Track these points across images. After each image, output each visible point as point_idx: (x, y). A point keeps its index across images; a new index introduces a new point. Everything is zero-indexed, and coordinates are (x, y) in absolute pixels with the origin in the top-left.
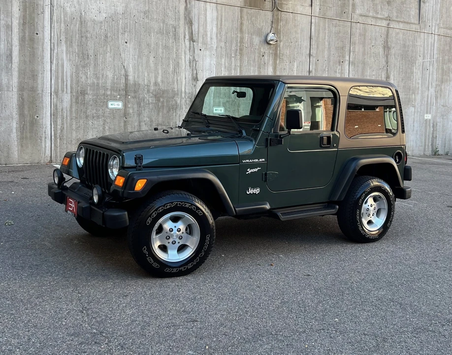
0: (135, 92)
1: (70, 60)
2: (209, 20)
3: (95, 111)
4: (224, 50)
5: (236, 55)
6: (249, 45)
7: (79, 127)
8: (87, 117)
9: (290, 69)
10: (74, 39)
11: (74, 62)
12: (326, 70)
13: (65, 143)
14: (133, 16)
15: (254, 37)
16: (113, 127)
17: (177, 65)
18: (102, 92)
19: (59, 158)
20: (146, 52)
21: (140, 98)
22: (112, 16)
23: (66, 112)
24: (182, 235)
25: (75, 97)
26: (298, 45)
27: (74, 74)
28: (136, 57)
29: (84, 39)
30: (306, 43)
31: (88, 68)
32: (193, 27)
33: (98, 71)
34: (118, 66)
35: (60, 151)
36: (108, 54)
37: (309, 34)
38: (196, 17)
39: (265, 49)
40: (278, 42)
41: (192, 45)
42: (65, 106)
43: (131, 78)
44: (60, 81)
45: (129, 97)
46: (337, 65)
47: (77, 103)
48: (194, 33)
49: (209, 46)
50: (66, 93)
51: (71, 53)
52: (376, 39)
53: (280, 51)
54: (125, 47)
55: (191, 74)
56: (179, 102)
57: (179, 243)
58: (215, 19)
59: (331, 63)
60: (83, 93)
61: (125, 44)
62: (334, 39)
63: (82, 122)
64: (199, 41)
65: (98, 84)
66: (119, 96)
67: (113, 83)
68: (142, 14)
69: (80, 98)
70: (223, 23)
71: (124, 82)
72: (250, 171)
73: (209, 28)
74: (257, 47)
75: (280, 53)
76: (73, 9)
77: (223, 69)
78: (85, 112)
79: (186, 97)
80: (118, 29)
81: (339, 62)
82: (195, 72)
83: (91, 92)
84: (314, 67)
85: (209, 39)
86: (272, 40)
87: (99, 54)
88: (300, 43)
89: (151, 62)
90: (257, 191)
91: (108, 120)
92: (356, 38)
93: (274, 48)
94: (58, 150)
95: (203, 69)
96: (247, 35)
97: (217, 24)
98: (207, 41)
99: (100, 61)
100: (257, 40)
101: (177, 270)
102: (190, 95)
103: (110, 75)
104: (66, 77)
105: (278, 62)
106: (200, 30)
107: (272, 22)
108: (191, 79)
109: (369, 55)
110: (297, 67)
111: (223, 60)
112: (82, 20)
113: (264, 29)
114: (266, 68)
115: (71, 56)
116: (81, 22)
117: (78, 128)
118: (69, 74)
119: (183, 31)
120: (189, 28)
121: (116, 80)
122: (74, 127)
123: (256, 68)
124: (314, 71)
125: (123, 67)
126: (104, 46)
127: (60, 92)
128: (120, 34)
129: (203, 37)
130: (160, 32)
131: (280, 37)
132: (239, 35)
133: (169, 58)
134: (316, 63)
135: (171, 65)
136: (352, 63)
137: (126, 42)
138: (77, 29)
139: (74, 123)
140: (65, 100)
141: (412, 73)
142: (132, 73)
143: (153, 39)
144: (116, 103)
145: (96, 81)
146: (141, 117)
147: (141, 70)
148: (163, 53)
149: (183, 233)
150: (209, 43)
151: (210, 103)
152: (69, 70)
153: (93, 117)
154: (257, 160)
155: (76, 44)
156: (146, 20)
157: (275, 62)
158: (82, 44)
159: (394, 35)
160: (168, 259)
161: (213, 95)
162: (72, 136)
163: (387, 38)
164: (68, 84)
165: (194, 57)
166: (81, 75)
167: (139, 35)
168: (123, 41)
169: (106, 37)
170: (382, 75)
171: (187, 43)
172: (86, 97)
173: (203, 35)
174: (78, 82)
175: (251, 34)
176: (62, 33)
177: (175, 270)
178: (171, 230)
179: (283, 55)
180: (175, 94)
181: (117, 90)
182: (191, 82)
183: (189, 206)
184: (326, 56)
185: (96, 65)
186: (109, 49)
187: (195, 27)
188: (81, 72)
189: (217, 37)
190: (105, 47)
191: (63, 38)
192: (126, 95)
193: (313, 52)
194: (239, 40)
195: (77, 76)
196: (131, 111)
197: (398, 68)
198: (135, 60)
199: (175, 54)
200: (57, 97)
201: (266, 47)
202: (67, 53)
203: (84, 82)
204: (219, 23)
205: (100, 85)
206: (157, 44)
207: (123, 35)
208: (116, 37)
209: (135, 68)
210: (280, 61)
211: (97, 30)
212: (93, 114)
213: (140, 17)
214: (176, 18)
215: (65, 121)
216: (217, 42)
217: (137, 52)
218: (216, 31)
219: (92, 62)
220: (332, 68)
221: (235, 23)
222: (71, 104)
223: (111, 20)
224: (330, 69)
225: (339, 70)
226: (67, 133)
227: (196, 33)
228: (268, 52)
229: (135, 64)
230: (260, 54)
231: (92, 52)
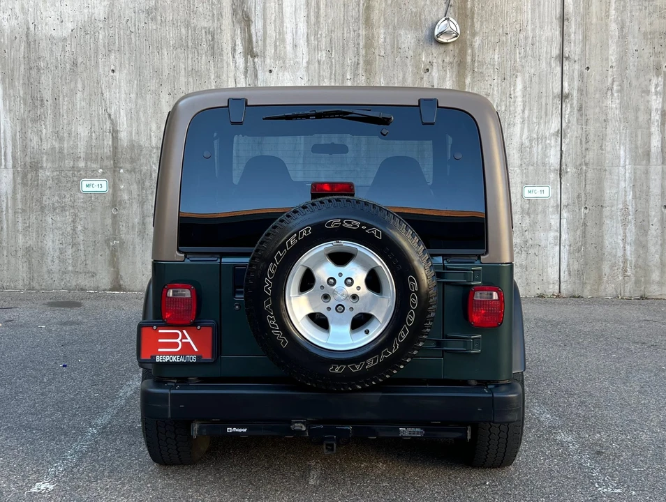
0: (133, 161)
1: (10, 111)
2: (288, 10)
3: (57, 198)
4: (326, 66)
5: (356, 75)
6: (389, 51)
7: (29, 227)
8: (42, 209)
9: (503, 93)
10: (16, 74)
11: (17, 114)
12: (615, 88)
13: (5, 253)
14: (124, 23)
15: (402, 32)
16: (90, 226)
18: (68, 163)
20: (153, 85)
21: (144, 171)
22: (85, 27)
23: (5, 201)
25: (21, 175)
26: (526, 38)
27: (18, 134)
28: (133, 96)
29: (34, 72)
31: (43, 123)
32: (252, 27)
33: (61, 126)
34: (98, 115)
36: (78, 95)
38: (258, 8)
39: (432, 55)
41: (250, 64)
42: (5, 191)
43: (123, 135)
45: (122, 171)
46: (652, 75)
47: (24, 184)
48: (254, 40)
49: (289, 63)
50: (6, 167)
51: (13, 99)
53: (473, 55)
54: (111, 80)
58: (303, 7)
59: (631, 72)
60: (35, 167)
61: (112, 74)
63: (33, 217)
64: (267, 53)
65: (61, 149)
66: (101, 170)
67: (89, 146)
68: (143, 16)
69: (29, 176)
70: (322, 11)
71: (110, 143)
73: (288, 25)
74: (411, 53)
75: (473, 61)
76: (14, 22)
78: (40, 201)
80: (97, 48)
83: (49, 165)
84: (576, 84)
85: (289, 48)
87: (61, 96)
88: (530, 34)
89: (163, 101)
91: (82, 215)
93: (457, 51)
96: (382, 31)
97: (308, 16)
98: (285, 53)
99: (64, 108)
100: (408, 39)
103: (83, 131)
104: (5, 140)
106: (268, 32)
110: (525, 88)
112: (31, 39)
115: (12, 103)
116: (29, 44)
117: (26, 228)
118: (9, 135)
119: (229, 38)
120: (243, 30)
121: (94, 141)
122: (20, 226)
124: (575, 93)
125: (107, 116)
126: (71, 81)
128: (101, 56)
129: (276, 46)
130: (182, 45)
132: (363, 32)
134: (581, 76)
137: (113, 71)
138: (22, 56)
139: (20, 220)
140: (4, 180)
142: (125, 126)
143: (166, 59)
144: (96, 183)
145: (57, 145)
146: (145, 207)
147: (143, 119)
148: (187, 84)
152: (10, 129)
153: (54, 209)
155: (21, 82)
158: (32, 80)
162: (16, 242)
164: (7, 151)
166: (29, 135)
167: (138, 56)
168: (107, 69)
169: (75, 64)
171: (240, 61)
172: (41, 173)
173: (275, 42)
174: (25, 148)
181: (96, 160)
185: (57, 116)
186: (80, 86)
187: (257, 26)
188: (30, 131)
190: (73, 85)
192: (116, 167)
193: (573, 49)
194: (362, 44)
195: (24, 138)
196: (126, 197)
198: (130, 102)
199: (214, 84)
201: (435, 50)
203: (36, 147)
204: (312, 14)
205: (66, 151)
206: (175, 68)
207: (107, 58)
208: (93, 64)
209: (131, 117)
210: (473, 78)
211: (58, 54)
212: (53, 204)
213: (139, 21)
214: (213, 15)
215: (4, 216)
216: (309, 51)
217: (135, 86)
218: (305, 30)
219: (49, 111)
220: (634, 83)
221: (351, 8)
222: (15, 186)
223: (82, 33)
224: (626, 85)
225: (657, 86)
226: (8, 238)
227: (259, 39)
228: (440, 61)
229: (131, 110)
230: (417, 67)
231: (50, 93)
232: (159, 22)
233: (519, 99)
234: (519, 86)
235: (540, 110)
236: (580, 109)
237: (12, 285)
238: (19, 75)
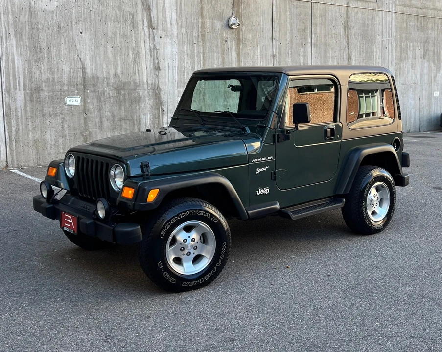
0: (94, 85)
1: (21, 54)
2: (167, 5)
3: (52, 109)
4: (185, 36)
5: (198, 41)
6: (211, 31)
7: (36, 127)
8: (43, 116)
9: (253, 54)
10: (24, 32)
11: (25, 56)
12: (290, 53)
13: (21, 145)
14: (86, 4)
15: (216, 21)
16: (72, 125)
17: (137, 55)
18: (58, 87)
19: (15, 162)
20: (103, 42)
21: (100, 91)
22: (64, 5)
23: (20, 112)
24: (197, 245)
25: (29, 95)
26: (261, 28)
27: (26, 69)
28: (93, 48)
29: (35, 31)
30: (268, 26)
31: (41, 62)
32: (152, 13)
33: (53, 65)
34: (74, 59)
35: (16, 155)
36: (62, 46)
37: (271, 17)
38: (154, 3)
39: (227, 34)
40: (240, 26)
41: (151, 33)
42: (19, 105)
43: (88, 71)
44: (11, 78)
45: (88, 91)
46: (300, 48)
47: (32, 101)
48: (153, 20)
49: (169, 33)
50: (19, 90)
51: (22, 47)
52: (336, 19)
53: (242, 35)
54: (80, 38)
55: (152, 64)
56: (141, 94)
57: (194, 253)
58: (174, 5)
59: (294, 46)
60: (38, 90)
61: (80, 34)
62: (295, 21)
63: (38, 121)
64: (159, 28)
65: (53, 79)
66: (76, 91)
67: (70, 77)
68: (96, 2)
69: (35, 96)
70: (183, 7)
71: (81, 75)
72: (259, 171)
73: (168, 14)
74: (219, 32)
75: (243, 37)
77: (185, 57)
78: (41, 111)
79: (149, 89)
80: (72, 18)
81: (302, 45)
82: (157, 61)
83: (47, 88)
84: (277, 50)
85: (169, 26)
86: (234, 24)
87: (52, 47)
88: (262, 27)
89: (109, 52)
90: (266, 191)
91: (67, 118)
92: (317, 20)
93: (237, 32)
94: (14, 154)
95: (164, 56)
96: (208, 20)
97: (177, 10)
98: (167, 28)
99: (54, 54)
100: (218, 25)
101: (195, 282)
102: (153, 86)
103: (66, 68)
104: (18, 73)
105: (241, 47)
106: (159, 16)
107: (233, 5)
108: (152, 69)
109: (330, 36)
110: (261, 51)
111: (185, 47)
112: (32, 10)
113: (225, 13)
114: (230, 53)
115: (22, 50)
116: (31, 13)
117: (34, 128)
118: (21, 70)
119: (141, 18)
120: (147, 14)
121: (72, 74)
122: (30, 127)
123: (220, 54)
124: (277, 55)
125: (79, 59)
126: (57, 38)
127: (12, 90)
128: (74, 23)
129: (163, 24)
130: (117, 20)
131: (242, 21)
132: (200, 20)
133: (128, 48)
134: (279, 46)
135: (131, 55)
136: (314, 44)
137: (81, 33)
138: (27, 20)
139: (30, 123)
140: (18, 98)
141: (372, 52)
142: (89, 65)
143: (110, 27)
144: (74, 99)
145: (50, 76)
146: (102, 112)
147: (98, 62)
148: (121, 42)
149: (197, 242)
150: (169, 30)
151: (174, 93)
152: (21, 66)
153: (50, 116)
154: (265, 159)
155: (27, 36)
156: (102, 8)
157: (238, 47)
158: (34, 36)
159: (353, 14)
160: (184, 272)
161: (176, 85)
162: (28, 137)
163: (347, 18)
164: (20, 80)
165: (154, 45)
166: (34, 70)
167: (95, 24)
168: (77, 31)
169: (59, 27)
170: (343, 56)
171: (146, 30)
172: (42, 94)
173: (162, 22)
174: (31, 78)
175: (212, 19)
176: (10, 26)
177: (192, 284)
178: (185, 241)
179: (246, 39)
180: (137, 85)
181: (74, 85)
182: (153, 71)
183: (204, 214)
184: (289, 39)
185: (50, 59)
186: (63, 41)
187: (154, 13)
188: (34, 68)
189: (177, 23)
190: (58, 40)
191: (12, 31)
192: (85, 89)
193: (276, 35)
194: (200, 26)
195: (30, 72)
196: (91, 106)
197: (359, 48)
198: (92, 51)
199: (134, 42)
200: (9, 95)
201: (229, 31)
202: (17, 48)
203: (38, 77)
204: (178, 8)
205: (56, 80)
206: (114, 33)
207: (78, 24)
208: (70, 27)
209: (92, 60)
210: (243, 46)
211: (49, 21)
212: (50, 112)
213: (95, 5)
214: (133, 4)
215: (20, 121)
216: (178, 28)
217: (94, 42)
218: (176, 17)
219: (45, 56)
220: (295, 51)
221: (195, 7)
222: (26, 102)
223: (63, 9)
224: (293, 52)
225: (302, 52)
226: (23, 135)
227: (155, 19)
228: (231, 37)
229: (92, 56)
230: (222, 39)
231: (45, 44)
232: (105, 6)
233: (259, 57)
234: (259, 51)
235: (266, 62)
236: (279, 62)
237: (27, 164)
238: (26, 32)
